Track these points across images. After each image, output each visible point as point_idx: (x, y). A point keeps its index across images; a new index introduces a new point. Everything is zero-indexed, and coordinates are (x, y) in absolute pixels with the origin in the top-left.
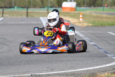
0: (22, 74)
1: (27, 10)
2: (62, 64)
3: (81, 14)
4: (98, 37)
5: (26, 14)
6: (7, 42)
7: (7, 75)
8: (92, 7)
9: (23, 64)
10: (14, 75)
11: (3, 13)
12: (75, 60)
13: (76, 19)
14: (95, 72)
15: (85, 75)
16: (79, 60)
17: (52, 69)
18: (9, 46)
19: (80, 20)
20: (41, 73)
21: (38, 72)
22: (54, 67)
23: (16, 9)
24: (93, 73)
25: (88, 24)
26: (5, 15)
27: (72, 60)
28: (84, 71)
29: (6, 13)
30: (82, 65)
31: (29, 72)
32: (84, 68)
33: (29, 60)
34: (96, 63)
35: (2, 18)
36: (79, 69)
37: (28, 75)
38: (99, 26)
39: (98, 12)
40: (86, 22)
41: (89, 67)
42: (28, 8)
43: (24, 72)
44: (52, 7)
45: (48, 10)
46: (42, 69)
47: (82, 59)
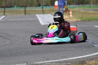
0: (22, 64)
1: (25, 9)
2: (56, 54)
3: (71, 11)
4: (86, 30)
5: (24, 12)
6: (9, 36)
8: (80, 5)
9: (22, 54)
12: (67, 51)
13: (66, 16)
14: (84, 60)
15: (76, 63)
16: (70, 50)
17: (48, 58)
18: (11, 39)
19: (70, 16)
22: (49, 57)
23: (15, 8)
24: (82, 61)
25: (77, 20)
26: (6, 14)
27: (64, 51)
28: (75, 59)
29: (7, 12)
30: (73, 55)
32: (75, 57)
33: (27, 51)
34: (85, 53)
36: (71, 58)
38: (87, 21)
39: (85, 9)
40: (75, 17)
41: (79, 56)
42: (25, 7)
43: (24, 62)
44: (46, 6)
45: (43, 8)
46: (39, 59)
47: (73, 49)
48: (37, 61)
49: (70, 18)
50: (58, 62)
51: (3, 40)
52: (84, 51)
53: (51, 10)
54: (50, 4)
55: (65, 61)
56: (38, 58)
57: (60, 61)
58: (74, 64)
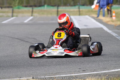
0: (52, 75)
1: (58, 9)
2: (95, 64)
3: (114, 12)
5: (56, 12)
9: (53, 64)
10: (45, 76)
11: (32, 12)
12: (108, 61)
15: (119, 76)
16: (112, 60)
17: (84, 69)
19: (112, 19)
20: (72, 74)
21: (70, 73)
22: (86, 68)
23: (46, 8)
26: (35, 14)
27: (105, 61)
28: (118, 72)
29: (36, 12)
30: (116, 66)
31: (60, 73)
32: (118, 69)
35: (31, 18)
36: (113, 70)
37: (59, 76)
40: (119, 20)
42: (58, 6)
43: (55, 73)
44: (83, 5)
45: (79, 8)
46: (73, 70)
47: (116, 59)
49: (113, 21)
50: (96, 75)
53: (89, 11)
54: (88, 3)
55: (105, 73)
57: (99, 73)
58: (117, 77)
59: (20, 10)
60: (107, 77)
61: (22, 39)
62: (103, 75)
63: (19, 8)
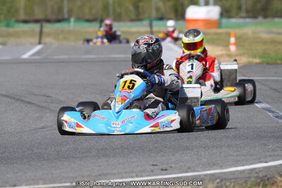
2: (189, 154)
3: (232, 35)
4: (274, 90)
6: (52, 103)
7: (54, 182)
8: (260, 19)
9: (91, 155)
10: (71, 183)
11: (41, 33)
12: (221, 147)
13: (220, 48)
14: (271, 173)
15: (246, 182)
16: (229, 146)
17: (164, 167)
19: (229, 50)
20: (137, 176)
21: (130, 175)
22: (168, 164)
23: (72, 25)
24: (266, 176)
25: (251, 59)
26: (46, 40)
27: (213, 147)
28: (244, 171)
29: (49, 35)
30: (239, 158)
31: (108, 174)
32: (243, 166)
33: (106, 147)
34: (272, 154)
35: (39, 47)
36: (231, 167)
38: (277, 64)
39: (274, 29)
40: (244, 54)
41: (254, 163)
42: (101, 21)
43: (96, 176)
44: (161, 19)
45: (151, 26)
46: (139, 168)
47: (238, 143)
48: (134, 174)
49: (230, 56)
50: (193, 179)
51: (37, 115)
52: (270, 150)
54: (172, 15)
55: (213, 175)
56: (138, 166)
57: (200, 176)
58: (241, 185)
59: (11, 30)
60: (218, 183)
61: (16, 97)
62: (209, 180)
63: (8, 25)
